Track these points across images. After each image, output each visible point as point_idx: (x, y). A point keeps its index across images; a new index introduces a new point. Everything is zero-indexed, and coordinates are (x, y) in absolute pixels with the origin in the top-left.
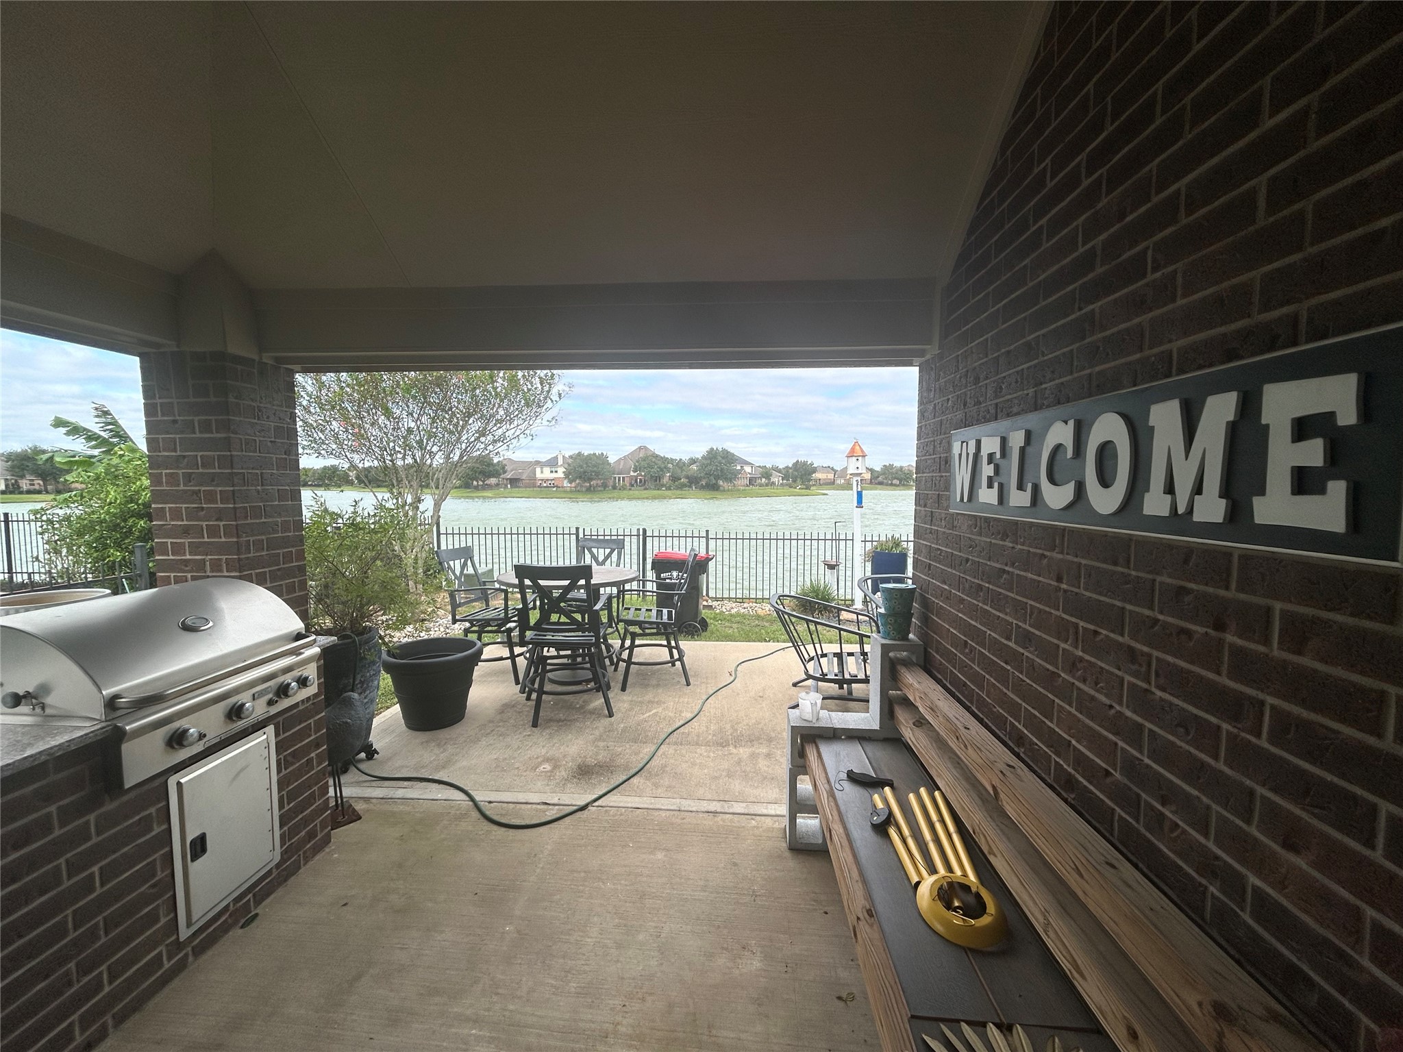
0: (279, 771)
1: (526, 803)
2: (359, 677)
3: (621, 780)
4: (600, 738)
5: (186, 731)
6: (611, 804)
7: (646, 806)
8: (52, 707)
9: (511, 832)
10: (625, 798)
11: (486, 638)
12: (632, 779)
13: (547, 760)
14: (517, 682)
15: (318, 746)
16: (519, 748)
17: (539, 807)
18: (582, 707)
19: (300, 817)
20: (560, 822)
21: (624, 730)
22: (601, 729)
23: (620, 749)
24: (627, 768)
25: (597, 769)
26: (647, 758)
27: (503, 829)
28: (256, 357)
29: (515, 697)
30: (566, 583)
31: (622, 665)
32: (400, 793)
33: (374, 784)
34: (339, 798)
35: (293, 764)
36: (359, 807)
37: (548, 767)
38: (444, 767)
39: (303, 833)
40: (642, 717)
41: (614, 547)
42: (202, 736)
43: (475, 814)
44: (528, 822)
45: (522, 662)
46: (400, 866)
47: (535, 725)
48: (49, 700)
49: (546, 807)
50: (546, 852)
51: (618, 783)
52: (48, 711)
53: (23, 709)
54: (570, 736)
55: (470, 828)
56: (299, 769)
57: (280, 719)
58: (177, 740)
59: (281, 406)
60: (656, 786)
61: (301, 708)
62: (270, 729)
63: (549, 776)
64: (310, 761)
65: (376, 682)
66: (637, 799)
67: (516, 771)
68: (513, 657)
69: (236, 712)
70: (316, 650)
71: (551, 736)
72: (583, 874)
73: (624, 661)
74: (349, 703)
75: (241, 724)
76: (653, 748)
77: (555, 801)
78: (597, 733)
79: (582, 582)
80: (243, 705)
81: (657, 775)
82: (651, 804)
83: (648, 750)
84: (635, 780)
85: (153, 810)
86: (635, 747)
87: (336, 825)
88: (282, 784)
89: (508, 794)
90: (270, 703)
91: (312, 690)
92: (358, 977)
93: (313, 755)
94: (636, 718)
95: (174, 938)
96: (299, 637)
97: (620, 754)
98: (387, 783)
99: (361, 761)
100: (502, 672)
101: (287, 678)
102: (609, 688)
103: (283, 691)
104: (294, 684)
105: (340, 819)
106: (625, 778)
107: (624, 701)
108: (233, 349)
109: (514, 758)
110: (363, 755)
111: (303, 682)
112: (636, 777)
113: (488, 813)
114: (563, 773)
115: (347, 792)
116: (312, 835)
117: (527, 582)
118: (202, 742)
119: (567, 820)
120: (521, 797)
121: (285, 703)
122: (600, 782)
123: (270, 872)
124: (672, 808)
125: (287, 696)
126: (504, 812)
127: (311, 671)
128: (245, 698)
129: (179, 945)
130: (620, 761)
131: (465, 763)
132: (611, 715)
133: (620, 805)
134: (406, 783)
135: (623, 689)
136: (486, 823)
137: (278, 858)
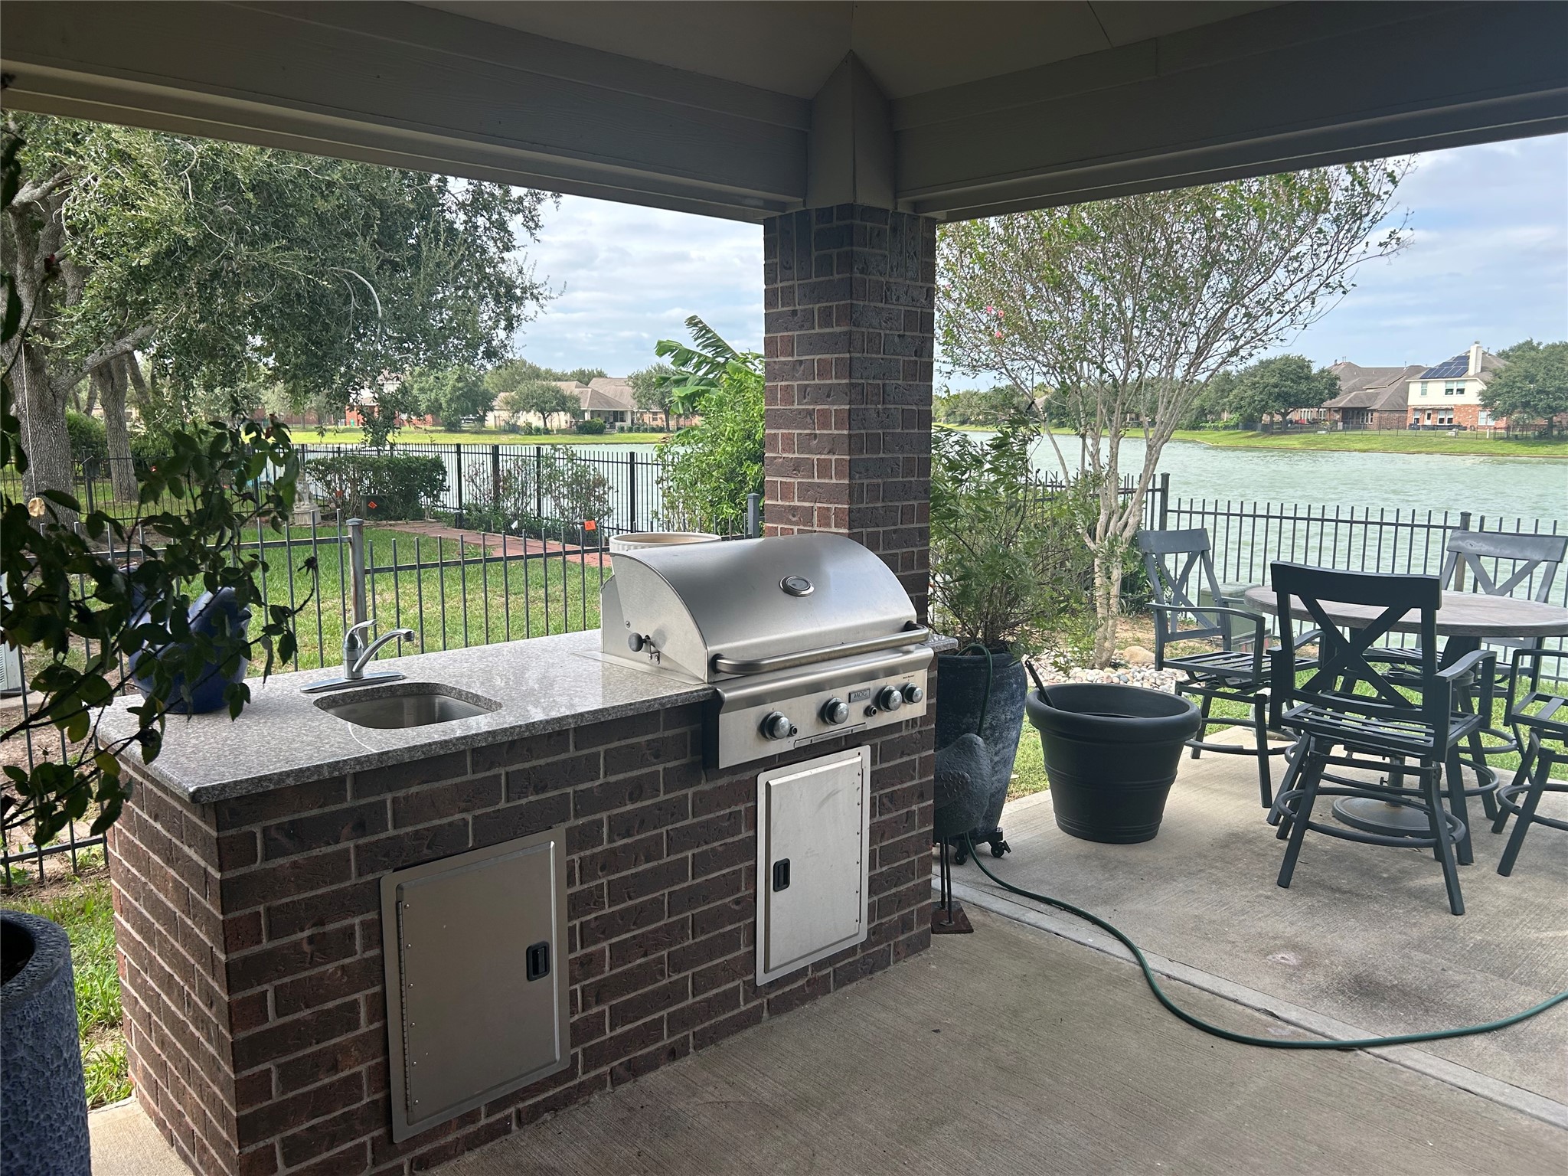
0: (872, 816)
1: (1235, 1001)
2: (989, 718)
3: (1444, 1029)
4: (1420, 945)
5: (777, 718)
6: (1408, 1063)
7: (1486, 1093)
8: (667, 658)
9: (1197, 1035)
10: (1443, 1064)
11: (1219, 707)
12: (1471, 1038)
13: (1295, 947)
14: (1267, 802)
15: (922, 797)
16: (1243, 912)
17: (1257, 1014)
18: (1393, 880)
19: (893, 891)
20: (1292, 1053)
21: (1479, 947)
22: (1426, 930)
23: (1457, 978)
24: (1465, 1012)
25: (1395, 994)
26: (1520, 1012)
27: (1184, 1024)
28: (890, 207)
29: (1257, 827)
30: (1374, 612)
31: (1513, 819)
32: (1032, 917)
33: (997, 892)
34: (946, 895)
35: (889, 811)
36: (973, 916)
37: (1292, 958)
38: (1105, 902)
39: (895, 916)
40: (1533, 935)
41: (1536, 557)
42: (793, 731)
43: (1141, 985)
44: (1230, 1030)
45: (1279, 765)
46: (1016, 1013)
47: (1284, 882)
48: (665, 650)
49: (1270, 1019)
50: (1252, 1088)
51: (1433, 1031)
52: (663, 663)
53: (643, 655)
54: (1352, 922)
55: (1130, 1003)
56: (895, 820)
57: (878, 741)
58: (768, 727)
59: (916, 280)
60: (1526, 1068)
61: (904, 733)
62: (866, 750)
63: (1292, 975)
64: (910, 815)
65: (1014, 734)
66: (1470, 1074)
67: (1229, 947)
68: (1263, 753)
69: (828, 713)
70: (928, 652)
71: (1311, 911)
72: (1314, 1148)
73: (1515, 810)
74: (969, 748)
75: (833, 730)
76: (1542, 1000)
77: (1293, 1016)
78: (1415, 933)
79: (1414, 615)
80: (837, 704)
81: (1534, 1049)
82: (1503, 1094)
83: (1532, 998)
84: (1477, 1042)
85: (742, 807)
86: (1497, 983)
87: (938, 928)
88: (877, 832)
89: (1207, 977)
90: (868, 712)
91: (918, 709)
92: (941, 1122)
93: (915, 808)
94: (1518, 932)
95: (751, 977)
96: (908, 626)
97: (1458, 986)
98: (1016, 897)
99: (984, 855)
100: (1240, 778)
101: (892, 683)
102: (1466, 859)
103: (883, 700)
104: (897, 693)
105: (945, 922)
106: (1453, 1028)
107: (1497, 894)
108: (865, 199)
109: (1230, 926)
110: (986, 847)
111: (908, 694)
112: (1481, 1037)
113: (1163, 991)
114: (1321, 979)
115: (957, 890)
116: (905, 924)
117: (1296, 602)
118: (792, 739)
119: (1307, 1054)
120: (1227, 988)
121: (884, 719)
122: (1394, 1019)
123: (853, 950)
124: (1552, 1118)
125: (888, 708)
126: (1190, 1000)
127: (919, 680)
128: (839, 695)
129: (753, 989)
130: (1449, 997)
131: (1141, 906)
132: (1457, 909)
133: (1429, 1071)
134: (1043, 906)
135: (1505, 869)
136: (1156, 1004)
137: (863, 937)
